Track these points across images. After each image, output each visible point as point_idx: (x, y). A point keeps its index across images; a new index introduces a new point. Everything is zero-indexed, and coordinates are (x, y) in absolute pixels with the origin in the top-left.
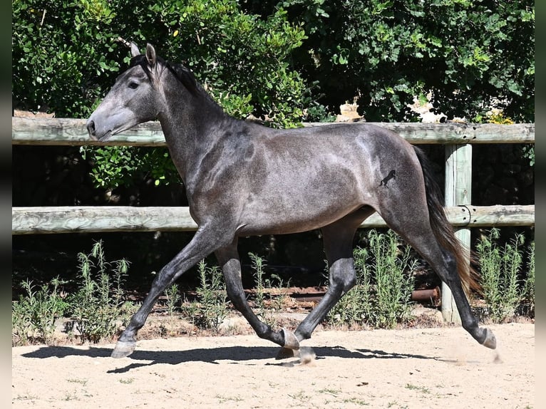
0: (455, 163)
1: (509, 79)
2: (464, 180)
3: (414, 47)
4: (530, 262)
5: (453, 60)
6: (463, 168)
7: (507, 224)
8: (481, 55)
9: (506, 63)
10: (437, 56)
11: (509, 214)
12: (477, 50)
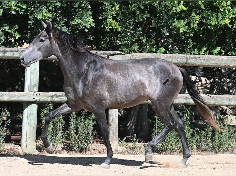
0: (30, 69)
1: (63, 26)
2: (34, 78)
3: (10, 8)
4: (70, 122)
5: (33, 16)
6: (34, 72)
7: (57, 102)
8: (46, 13)
9: (62, 18)
10: (24, 13)
11: (58, 97)
12: (45, 11)
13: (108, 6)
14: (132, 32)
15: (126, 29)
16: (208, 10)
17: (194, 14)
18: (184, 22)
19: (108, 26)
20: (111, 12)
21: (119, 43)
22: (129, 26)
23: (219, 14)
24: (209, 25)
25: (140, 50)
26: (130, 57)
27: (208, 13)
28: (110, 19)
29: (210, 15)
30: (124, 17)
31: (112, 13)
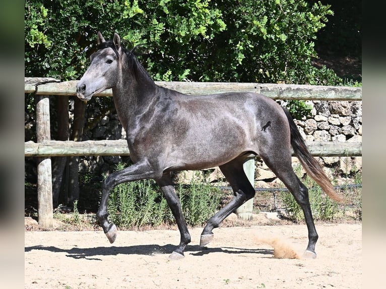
13: (31, 10)
14: (66, 49)
15: (57, 44)
16: (175, 14)
17: (155, 21)
18: (140, 32)
19: (31, 40)
20: (37, 19)
21: (46, 66)
22: (61, 41)
23: (191, 19)
24: (176, 36)
25: (77, 77)
26: (69, 86)
27: (175, 18)
28: (35, 29)
29: (177, 22)
30: (53, 26)
31: (38, 21)
